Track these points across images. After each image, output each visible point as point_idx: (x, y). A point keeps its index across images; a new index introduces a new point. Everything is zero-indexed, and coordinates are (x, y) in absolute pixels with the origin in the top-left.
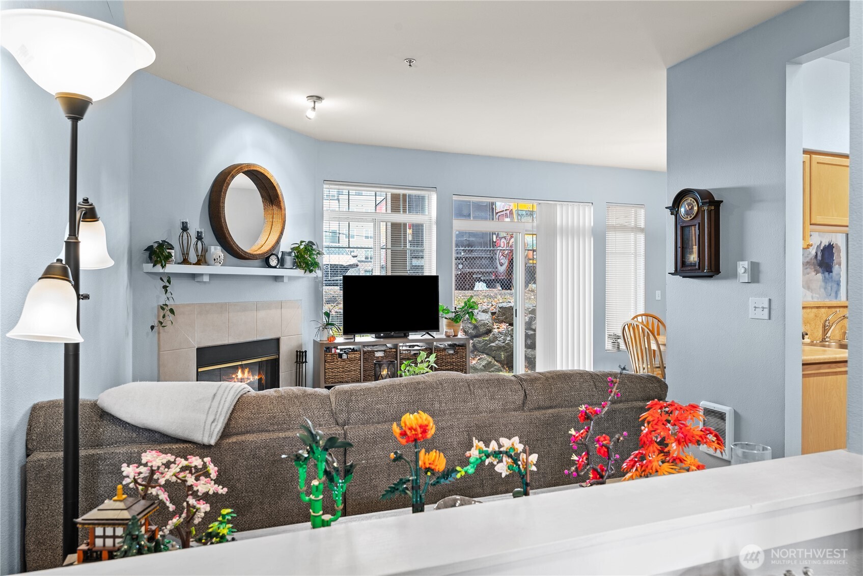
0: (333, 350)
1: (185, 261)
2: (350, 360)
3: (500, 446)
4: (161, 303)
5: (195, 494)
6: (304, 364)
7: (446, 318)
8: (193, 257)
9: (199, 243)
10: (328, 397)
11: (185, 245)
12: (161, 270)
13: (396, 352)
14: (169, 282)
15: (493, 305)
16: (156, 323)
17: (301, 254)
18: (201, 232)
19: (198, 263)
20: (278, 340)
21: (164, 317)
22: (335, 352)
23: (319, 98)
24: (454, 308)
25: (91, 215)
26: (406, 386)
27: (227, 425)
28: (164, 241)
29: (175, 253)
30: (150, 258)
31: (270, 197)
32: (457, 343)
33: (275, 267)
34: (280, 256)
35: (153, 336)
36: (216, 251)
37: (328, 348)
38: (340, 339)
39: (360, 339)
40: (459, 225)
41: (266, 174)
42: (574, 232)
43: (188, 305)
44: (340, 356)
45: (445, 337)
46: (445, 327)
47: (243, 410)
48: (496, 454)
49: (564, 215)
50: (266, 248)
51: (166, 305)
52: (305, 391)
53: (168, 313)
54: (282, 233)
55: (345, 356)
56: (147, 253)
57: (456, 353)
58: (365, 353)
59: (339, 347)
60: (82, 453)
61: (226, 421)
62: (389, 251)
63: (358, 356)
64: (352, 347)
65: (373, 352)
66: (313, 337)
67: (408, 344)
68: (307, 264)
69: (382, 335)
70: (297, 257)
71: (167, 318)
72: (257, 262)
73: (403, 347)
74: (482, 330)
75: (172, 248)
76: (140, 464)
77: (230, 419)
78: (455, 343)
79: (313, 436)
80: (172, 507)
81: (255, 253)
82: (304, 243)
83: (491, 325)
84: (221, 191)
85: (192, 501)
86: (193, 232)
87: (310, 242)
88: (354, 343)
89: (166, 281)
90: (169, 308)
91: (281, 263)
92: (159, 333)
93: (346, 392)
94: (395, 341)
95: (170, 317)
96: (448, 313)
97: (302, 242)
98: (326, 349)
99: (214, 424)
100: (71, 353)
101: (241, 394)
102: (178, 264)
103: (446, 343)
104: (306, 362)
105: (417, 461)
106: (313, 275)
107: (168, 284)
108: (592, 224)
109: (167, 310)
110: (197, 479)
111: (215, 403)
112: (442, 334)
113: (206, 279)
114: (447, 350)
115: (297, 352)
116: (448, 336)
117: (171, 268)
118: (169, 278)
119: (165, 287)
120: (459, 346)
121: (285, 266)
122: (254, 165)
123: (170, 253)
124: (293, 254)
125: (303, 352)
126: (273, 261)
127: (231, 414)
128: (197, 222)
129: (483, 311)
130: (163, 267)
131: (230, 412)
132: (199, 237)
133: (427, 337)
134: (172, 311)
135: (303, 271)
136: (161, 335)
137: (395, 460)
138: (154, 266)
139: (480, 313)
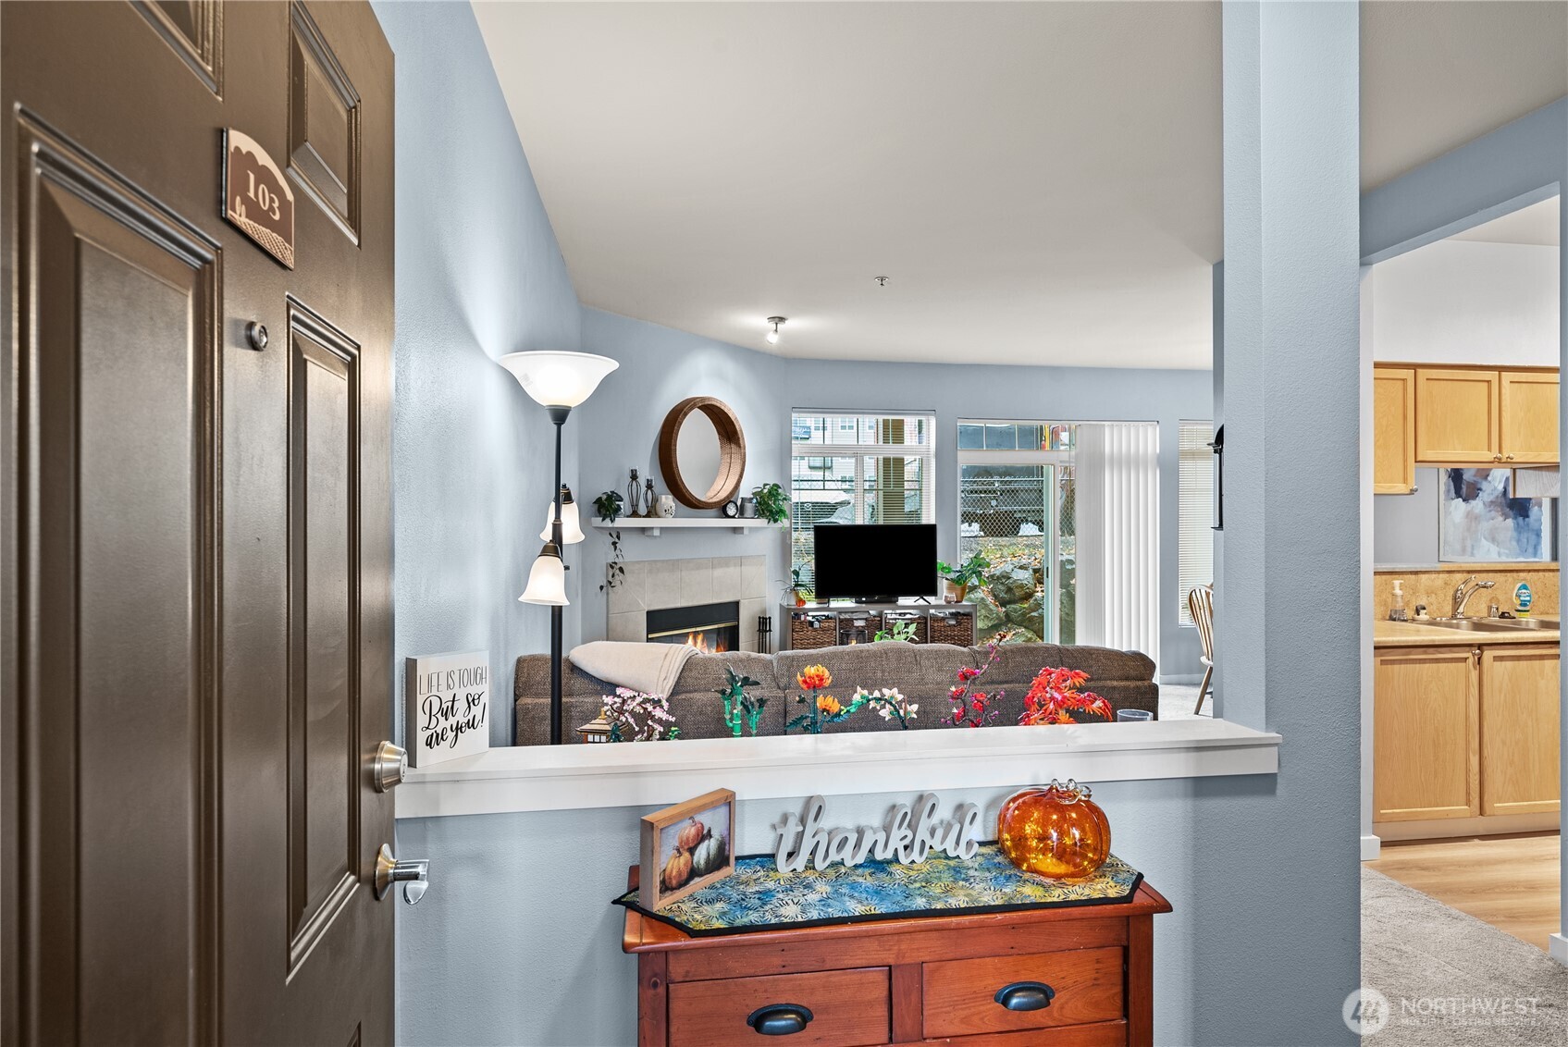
0: (803, 616)
1: (635, 514)
2: (823, 629)
3: (883, 695)
4: (610, 561)
5: (652, 718)
6: (768, 633)
7: (947, 579)
8: (642, 509)
9: (649, 492)
10: (771, 662)
11: (635, 495)
12: (610, 525)
13: (881, 620)
14: (618, 537)
15: (1036, 559)
16: (604, 583)
17: (764, 500)
18: (651, 480)
19: (648, 515)
20: (737, 604)
21: (613, 576)
22: (805, 619)
23: (782, 319)
24: (959, 566)
25: (568, 499)
26: (848, 654)
27: (677, 683)
28: (613, 492)
29: (625, 506)
30: (599, 511)
31: (727, 433)
32: (962, 611)
33: (733, 517)
34: (739, 504)
35: (602, 597)
36: (668, 500)
37: (796, 614)
38: (811, 604)
39: (838, 603)
40: (967, 458)
41: (723, 408)
42: (1130, 462)
43: (638, 562)
44: (811, 624)
45: (944, 603)
46: (945, 590)
47: (691, 670)
48: (878, 700)
49: (1115, 439)
50: (723, 495)
51: (615, 563)
52: (749, 656)
53: (618, 571)
54: (741, 476)
55: (817, 625)
56: (596, 506)
57: (959, 623)
58: (841, 621)
59: (810, 614)
60: (564, 700)
61: (676, 680)
62: (881, 493)
63: (833, 625)
64: (826, 613)
65: (852, 620)
66: (778, 601)
67: (898, 611)
68: (771, 512)
69: (864, 599)
70: (759, 503)
71: (616, 577)
72: (713, 512)
73: (890, 613)
74: (1018, 593)
75: (621, 500)
76: (615, 695)
77: (679, 678)
78: (959, 611)
79: (733, 677)
80: (637, 729)
81: (711, 501)
82: (768, 487)
83: (1032, 587)
84: (672, 432)
85: (650, 722)
86: (642, 481)
87: (775, 485)
88: (828, 609)
89: (615, 536)
90: (618, 566)
91: (741, 512)
92: (608, 594)
93: (788, 657)
94: (880, 607)
95: (619, 577)
96: (949, 572)
97: (765, 485)
98: (794, 616)
99: (666, 682)
100: (557, 613)
101: (690, 655)
102: (628, 517)
103: (947, 611)
104: (770, 630)
105: (815, 702)
106: (778, 525)
107: (617, 540)
108: (1158, 451)
109: (616, 569)
110: (654, 708)
111: (667, 663)
112: (940, 601)
113: (656, 533)
114: (947, 620)
115: (760, 618)
116: (949, 602)
117: (621, 522)
118: (618, 533)
119: (614, 544)
120: (964, 615)
121: (746, 516)
122: (709, 399)
123: (619, 506)
124: (755, 501)
125: (766, 619)
126: (731, 510)
127: (681, 673)
128: (647, 469)
129: (1021, 568)
130: (612, 521)
131: (680, 671)
132: (649, 486)
133: (921, 602)
134: (621, 570)
135: (767, 521)
136: (610, 596)
137: (799, 702)
138: (603, 520)
139: (1015, 570)
